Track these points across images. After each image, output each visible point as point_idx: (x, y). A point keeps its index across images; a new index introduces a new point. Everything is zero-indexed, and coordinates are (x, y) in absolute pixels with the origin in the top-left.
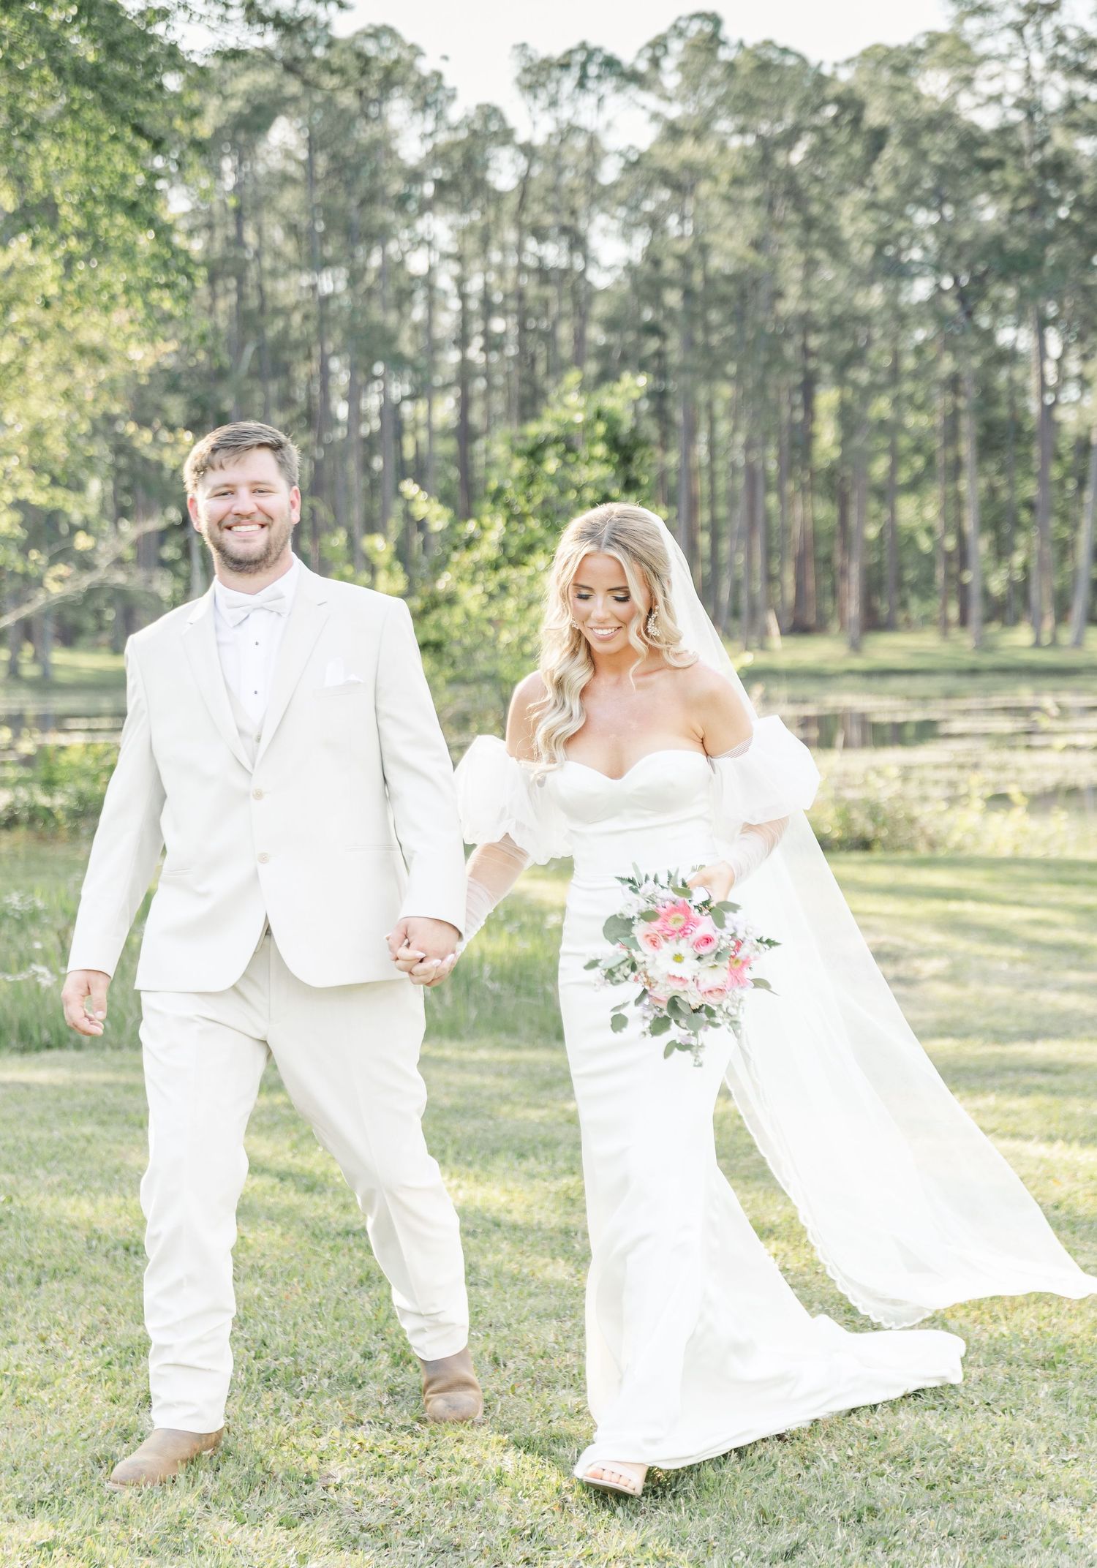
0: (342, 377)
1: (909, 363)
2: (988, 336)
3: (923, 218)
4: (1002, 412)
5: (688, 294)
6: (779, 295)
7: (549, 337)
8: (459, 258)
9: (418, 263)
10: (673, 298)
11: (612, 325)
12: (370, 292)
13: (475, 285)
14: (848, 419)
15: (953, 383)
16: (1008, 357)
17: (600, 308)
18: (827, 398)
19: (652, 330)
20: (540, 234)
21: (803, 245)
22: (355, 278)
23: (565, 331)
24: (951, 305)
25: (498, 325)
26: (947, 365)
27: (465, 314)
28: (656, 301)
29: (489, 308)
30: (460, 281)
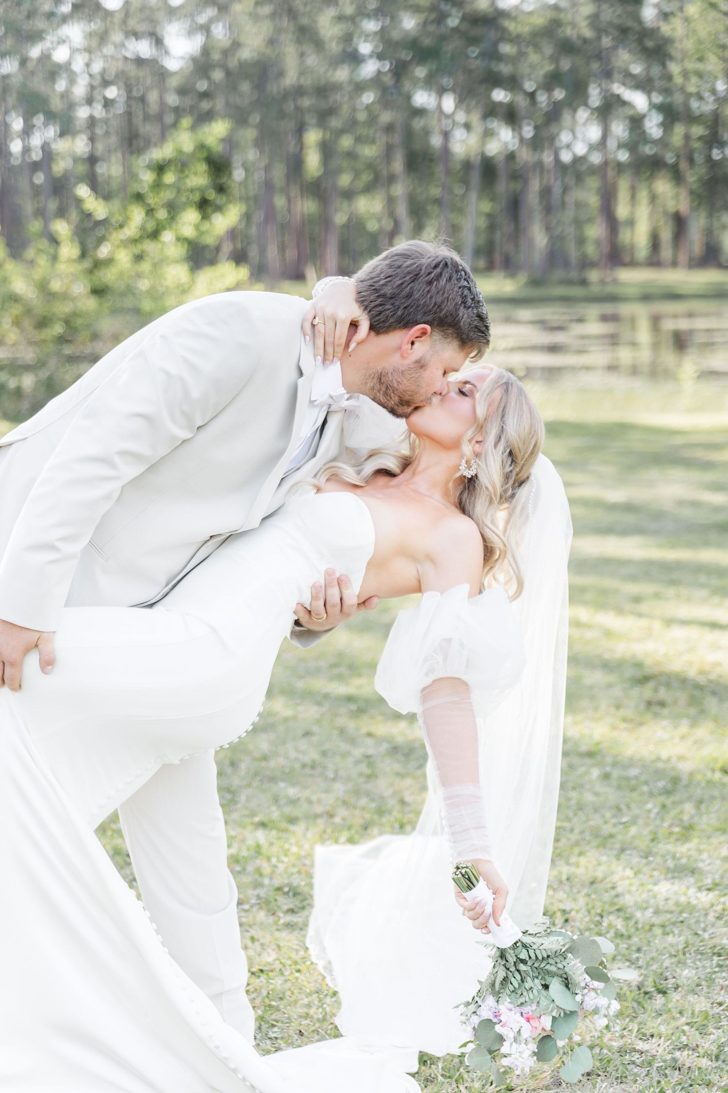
0: (17, 124)
1: (362, 116)
2: (409, 97)
3: (371, 26)
4: (417, 146)
5: (228, 73)
6: (281, 74)
7: (143, 100)
8: (89, 50)
9: (60, 55)
10: (218, 75)
11: (182, 91)
12: (33, 73)
13: (97, 67)
14: (327, 150)
15: (389, 129)
16: (420, 112)
17: (174, 82)
18: (312, 137)
19: (205, 95)
20: (137, 35)
21: (299, 42)
22: (24, 62)
23: (153, 97)
24: (388, 80)
25: (112, 92)
26: (386, 117)
27: (92, 88)
28: (208, 78)
29: (106, 83)
30: (88, 65)
